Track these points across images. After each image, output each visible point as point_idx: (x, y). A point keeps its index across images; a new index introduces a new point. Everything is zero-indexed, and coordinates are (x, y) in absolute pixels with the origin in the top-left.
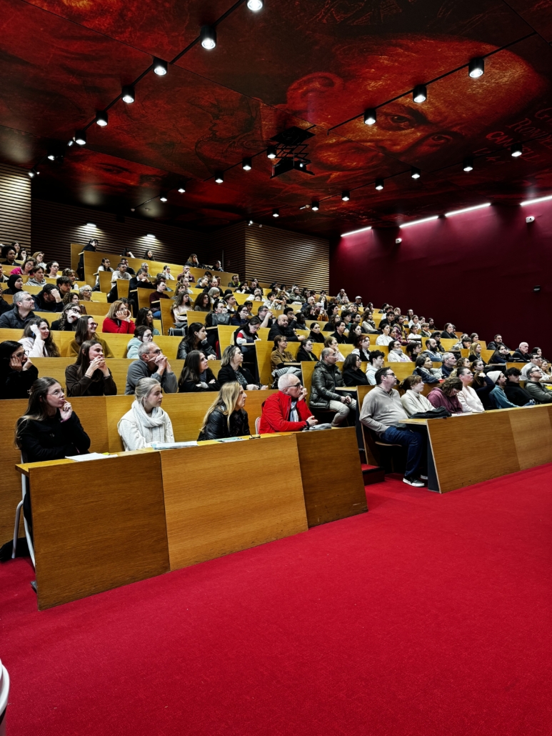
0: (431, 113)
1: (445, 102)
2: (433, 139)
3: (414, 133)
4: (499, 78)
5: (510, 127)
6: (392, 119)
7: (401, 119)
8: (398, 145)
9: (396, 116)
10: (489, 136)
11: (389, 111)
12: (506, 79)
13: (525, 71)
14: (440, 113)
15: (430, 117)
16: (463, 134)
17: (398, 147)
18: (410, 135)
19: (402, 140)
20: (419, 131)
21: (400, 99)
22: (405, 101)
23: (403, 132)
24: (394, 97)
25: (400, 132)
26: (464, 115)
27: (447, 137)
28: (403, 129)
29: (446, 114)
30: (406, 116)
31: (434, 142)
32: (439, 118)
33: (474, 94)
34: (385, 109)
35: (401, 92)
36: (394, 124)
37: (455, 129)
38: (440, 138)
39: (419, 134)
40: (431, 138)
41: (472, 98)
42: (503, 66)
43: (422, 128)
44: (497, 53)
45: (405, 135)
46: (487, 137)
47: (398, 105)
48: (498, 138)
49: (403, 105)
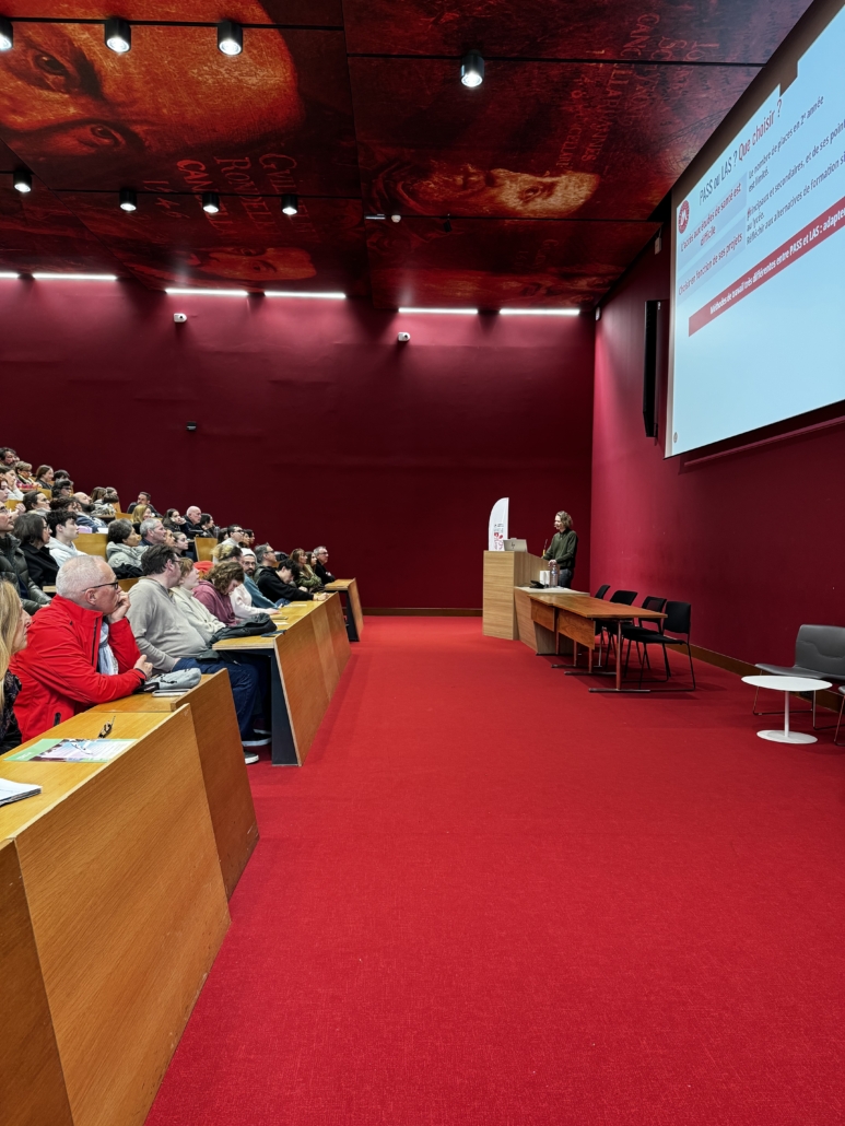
0: (115, 81)
1: (148, 72)
2: (93, 130)
3: (65, 104)
4: (247, 74)
5: (219, 161)
6: (37, 59)
7: (54, 66)
8: (22, 114)
9: (47, 55)
10: (181, 164)
11: (38, 39)
12: (254, 80)
13: (285, 82)
14: (129, 89)
15: (109, 88)
16: (147, 143)
17: (19, 119)
18: (55, 105)
19: (33, 108)
20: (76, 105)
21: (70, 27)
22: (80, 35)
23: (45, 93)
24: (62, 17)
25: (38, 91)
26: (165, 111)
27: (118, 136)
28: (48, 88)
29: (139, 95)
30: (66, 65)
31: (92, 136)
32: (122, 97)
33: (199, 82)
34: (34, 32)
35: (79, 13)
36: (35, 70)
37: (138, 129)
38: (105, 134)
39: (72, 110)
40: (88, 128)
41: (192, 86)
42: (261, 56)
43: (83, 101)
44: (264, 30)
45: (45, 101)
46: (179, 164)
47: (61, 35)
48: (192, 173)
49: (71, 42)
